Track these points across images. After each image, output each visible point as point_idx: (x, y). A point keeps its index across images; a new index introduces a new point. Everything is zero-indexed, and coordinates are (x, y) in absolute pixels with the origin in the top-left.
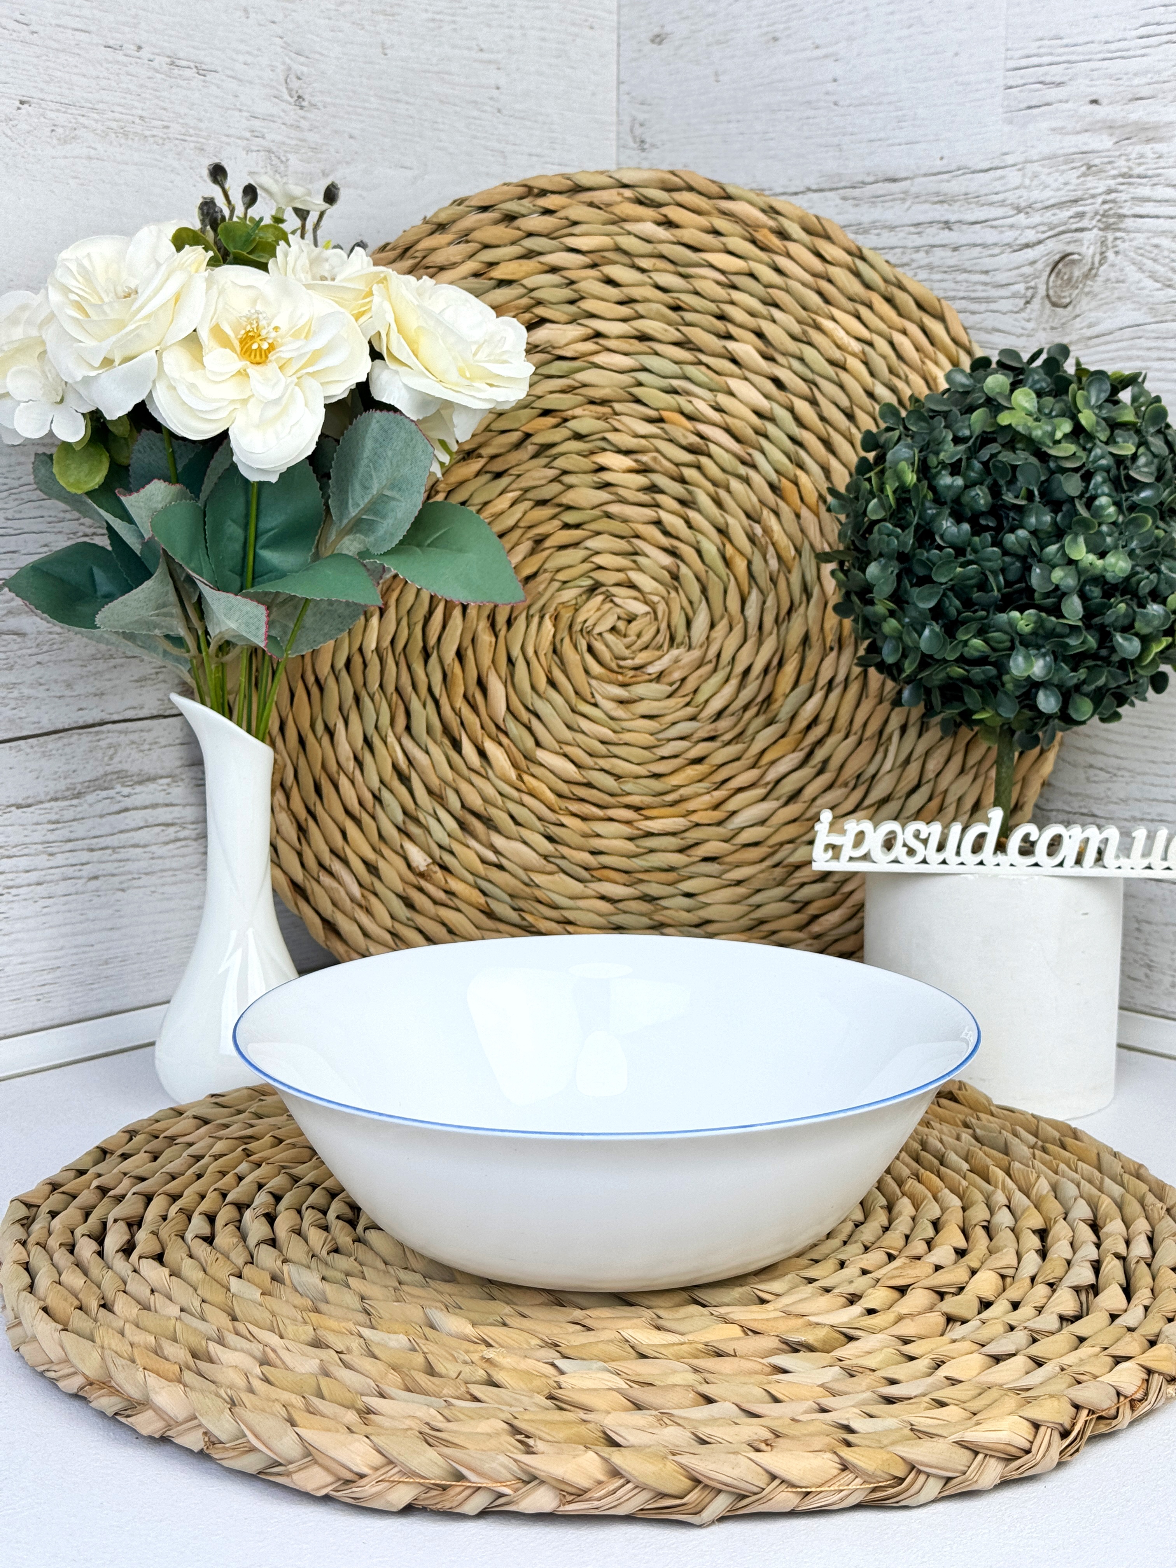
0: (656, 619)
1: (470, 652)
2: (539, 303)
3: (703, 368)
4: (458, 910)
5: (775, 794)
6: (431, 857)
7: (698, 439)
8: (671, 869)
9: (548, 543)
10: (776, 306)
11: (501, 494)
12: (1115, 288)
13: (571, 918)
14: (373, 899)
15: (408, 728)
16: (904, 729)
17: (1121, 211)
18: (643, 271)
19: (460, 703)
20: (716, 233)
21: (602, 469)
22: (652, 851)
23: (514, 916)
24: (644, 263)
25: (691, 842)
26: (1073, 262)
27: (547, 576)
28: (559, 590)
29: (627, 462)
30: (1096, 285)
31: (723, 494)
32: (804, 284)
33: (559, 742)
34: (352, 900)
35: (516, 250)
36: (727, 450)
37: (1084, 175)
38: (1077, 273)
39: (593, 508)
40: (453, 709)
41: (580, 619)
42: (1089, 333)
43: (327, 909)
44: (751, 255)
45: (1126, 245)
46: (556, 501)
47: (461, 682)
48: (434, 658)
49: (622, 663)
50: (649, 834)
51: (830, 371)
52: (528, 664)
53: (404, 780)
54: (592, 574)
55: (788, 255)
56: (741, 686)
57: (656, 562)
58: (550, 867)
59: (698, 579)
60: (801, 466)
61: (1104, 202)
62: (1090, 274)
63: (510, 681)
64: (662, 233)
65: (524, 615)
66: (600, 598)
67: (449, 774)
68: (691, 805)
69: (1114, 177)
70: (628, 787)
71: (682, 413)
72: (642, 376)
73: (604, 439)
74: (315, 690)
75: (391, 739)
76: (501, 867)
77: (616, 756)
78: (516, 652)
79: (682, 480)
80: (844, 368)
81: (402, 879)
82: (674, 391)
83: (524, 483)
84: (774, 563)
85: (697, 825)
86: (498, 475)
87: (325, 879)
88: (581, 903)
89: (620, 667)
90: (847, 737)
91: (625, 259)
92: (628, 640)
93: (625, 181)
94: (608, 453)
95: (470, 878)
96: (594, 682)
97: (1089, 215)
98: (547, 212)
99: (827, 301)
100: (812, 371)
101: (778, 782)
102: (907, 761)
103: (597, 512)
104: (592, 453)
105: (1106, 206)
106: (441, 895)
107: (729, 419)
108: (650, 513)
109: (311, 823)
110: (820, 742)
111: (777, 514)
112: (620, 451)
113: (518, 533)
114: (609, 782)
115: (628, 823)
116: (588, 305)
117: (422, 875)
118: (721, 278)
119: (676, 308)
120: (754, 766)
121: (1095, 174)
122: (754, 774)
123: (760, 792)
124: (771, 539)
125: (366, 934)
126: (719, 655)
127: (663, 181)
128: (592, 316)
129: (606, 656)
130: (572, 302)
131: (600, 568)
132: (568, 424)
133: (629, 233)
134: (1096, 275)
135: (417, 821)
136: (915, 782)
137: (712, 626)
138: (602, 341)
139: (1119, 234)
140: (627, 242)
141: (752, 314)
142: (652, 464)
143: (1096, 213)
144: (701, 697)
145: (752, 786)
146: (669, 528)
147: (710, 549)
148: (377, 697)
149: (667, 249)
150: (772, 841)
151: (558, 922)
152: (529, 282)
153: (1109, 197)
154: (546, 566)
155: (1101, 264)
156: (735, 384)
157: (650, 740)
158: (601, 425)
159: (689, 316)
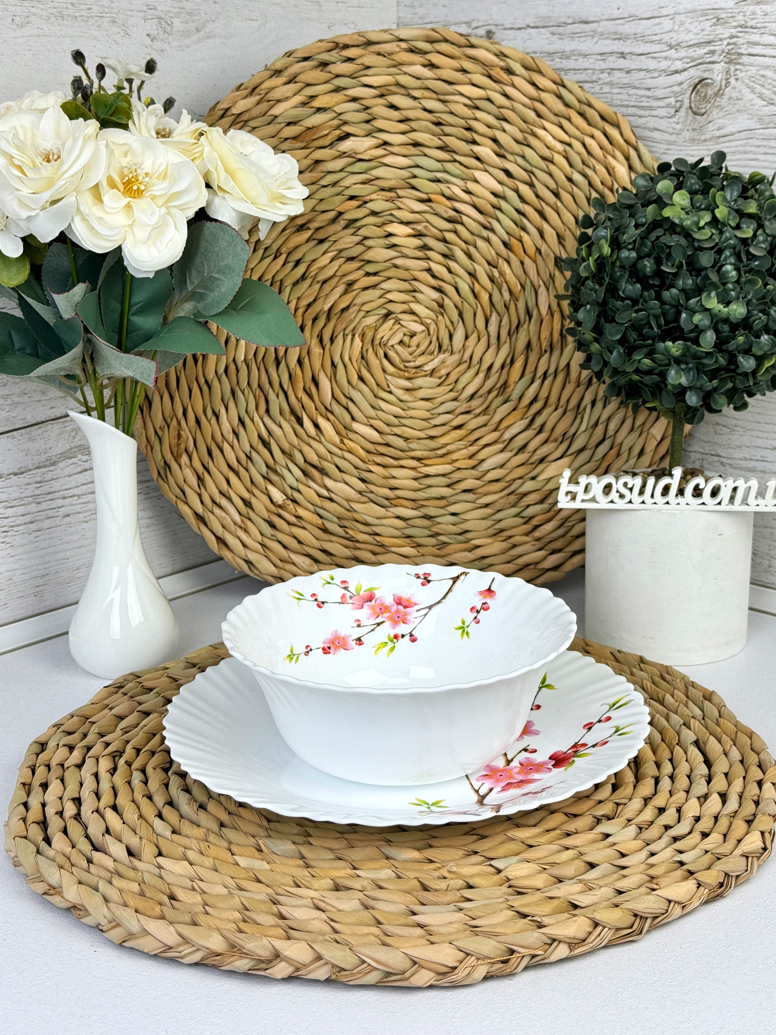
0: (429, 334)
1: (306, 360)
2: (345, 123)
3: (457, 164)
4: (304, 528)
5: (509, 448)
6: (286, 495)
7: (454, 213)
8: (442, 498)
9: (356, 286)
10: (505, 120)
11: (324, 254)
12: (735, 104)
13: (378, 532)
14: (249, 523)
15: (267, 411)
16: (594, 403)
17: (739, 51)
18: (415, 98)
19: (301, 394)
20: (464, 71)
21: (390, 235)
22: (429, 486)
23: (340, 531)
24: (416, 93)
25: (455, 480)
26: (707, 84)
27: (356, 308)
28: (364, 317)
29: (407, 230)
30: (723, 101)
31: (472, 249)
32: (524, 105)
33: (367, 417)
34: (235, 523)
35: (328, 87)
36: (474, 220)
37: (714, 25)
38: (710, 92)
39: (385, 262)
40: (297, 398)
41: (379, 337)
42: (717, 133)
43: (219, 530)
44: (489, 86)
45: (743, 74)
46: (361, 258)
47: (301, 380)
48: (283, 365)
49: (407, 364)
50: (427, 476)
51: (542, 164)
52: (345, 366)
53: (266, 445)
54: (385, 306)
55: (514, 86)
56: (487, 377)
57: (428, 297)
58: (364, 499)
59: (457, 307)
60: (524, 229)
61: (728, 44)
62: (719, 93)
63: (333, 378)
64: (427, 72)
65: (342, 334)
66: (392, 321)
67: (295, 440)
68: (454, 456)
69: (735, 27)
70: (413, 446)
71: (444, 195)
72: (416, 171)
73: (391, 215)
74: (205, 388)
75: (257, 418)
76: (331, 500)
77: (404, 426)
78: (337, 359)
79: (445, 241)
80: (552, 162)
81: (267, 510)
82: (438, 181)
83: (339, 246)
84: (507, 295)
85: (459, 469)
86: (321, 241)
87: (217, 511)
88: (384, 521)
89: (405, 367)
90: (556, 409)
91: (403, 91)
92: (410, 350)
93: (402, 37)
94: (395, 224)
95: (311, 507)
96: (389, 377)
97: (718, 53)
98: (349, 60)
99: (539, 115)
100: (531, 165)
101: (511, 439)
102: (596, 424)
103: (388, 264)
104: (384, 224)
105: (730, 47)
106: (293, 519)
107: (475, 199)
108: (423, 264)
109: (207, 476)
110: (539, 413)
111: (508, 262)
112: (402, 223)
113: (336, 279)
114: (400, 443)
115: (413, 469)
116: (379, 124)
117: (280, 507)
118: (468, 102)
119: (438, 124)
120: (495, 430)
121: (722, 24)
122: (495, 435)
123: (500, 446)
124: (505, 279)
125: (244, 545)
126: (471, 357)
127: (427, 36)
128: (381, 131)
129: (397, 360)
130: (367, 122)
131: (391, 301)
132: (368, 205)
133: (405, 73)
134: (723, 94)
135: (275, 472)
136: (602, 437)
137: (467, 338)
138: (388, 148)
139: (738, 67)
140: (404, 80)
141: (489, 127)
142: (424, 231)
143: (723, 52)
144: (460, 386)
145: (495, 442)
146: (436, 274)
147: (464, 287)
148: (246, 391)
149: (430, 84)
150: (508, 479)
151: (370, 534)
152: (338, 109)
153: (732, 41)
154: (355, 302)
155: (726, 87)
156: (479, 175)
157: (427, 415)
158: (389, 205)
159: (447, 129)
